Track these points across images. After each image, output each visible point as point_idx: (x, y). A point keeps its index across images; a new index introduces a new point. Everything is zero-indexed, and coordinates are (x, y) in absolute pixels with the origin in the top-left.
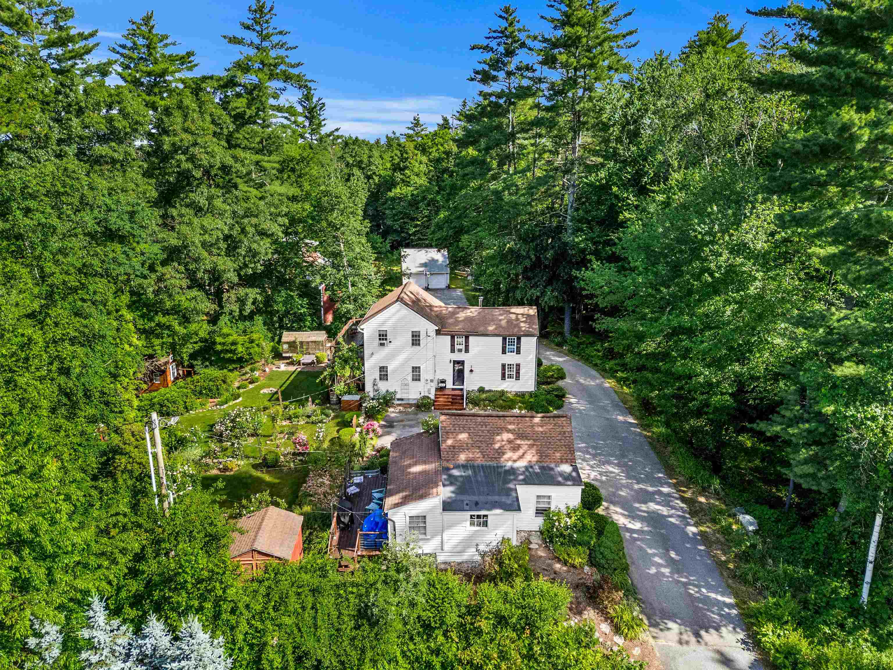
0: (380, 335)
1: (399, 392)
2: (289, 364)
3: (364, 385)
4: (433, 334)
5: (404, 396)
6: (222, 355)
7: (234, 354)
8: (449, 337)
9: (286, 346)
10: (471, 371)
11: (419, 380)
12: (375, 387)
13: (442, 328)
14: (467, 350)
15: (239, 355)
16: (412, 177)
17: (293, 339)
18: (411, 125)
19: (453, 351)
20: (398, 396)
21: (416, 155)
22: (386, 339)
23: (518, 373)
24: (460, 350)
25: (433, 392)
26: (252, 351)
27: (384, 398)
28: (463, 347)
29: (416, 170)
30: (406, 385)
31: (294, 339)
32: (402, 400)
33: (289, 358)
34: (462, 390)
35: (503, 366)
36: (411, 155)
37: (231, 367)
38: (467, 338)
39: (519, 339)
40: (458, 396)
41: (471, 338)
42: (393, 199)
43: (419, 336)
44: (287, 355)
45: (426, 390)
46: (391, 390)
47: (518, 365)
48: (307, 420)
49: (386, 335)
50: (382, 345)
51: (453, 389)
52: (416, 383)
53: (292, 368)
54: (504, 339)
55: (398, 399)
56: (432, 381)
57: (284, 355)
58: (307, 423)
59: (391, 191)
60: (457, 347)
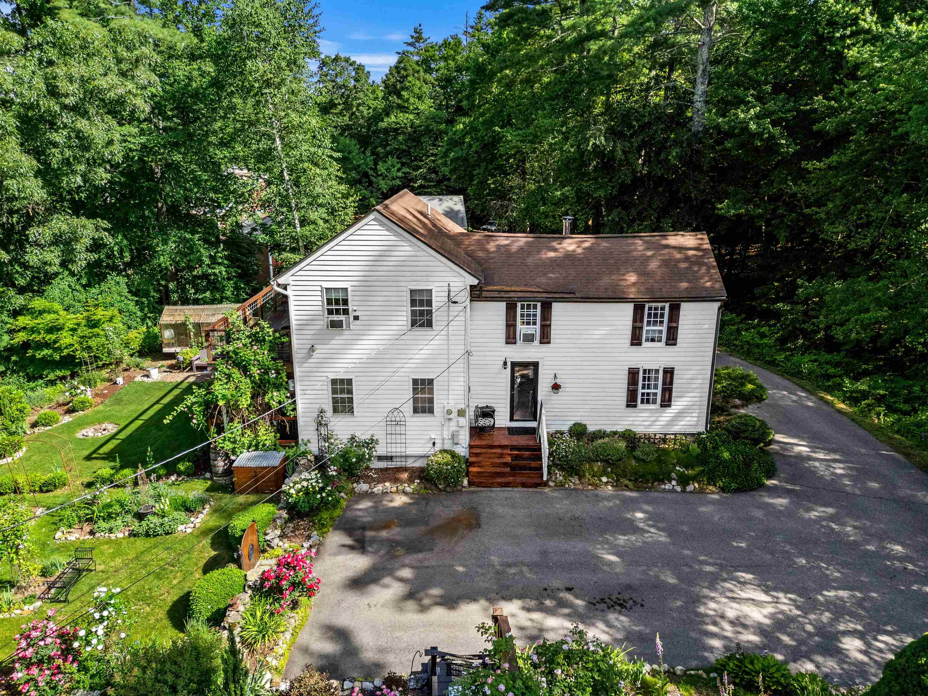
0: (329, 302)
1: (382, 441)
2: (172, 368)
3: (294, 423)
4: (464, 297)
5: (395, 450)
6: (30, 353)
7: (55, 350)
8: (502, 306)
9: (168, 334)
10: (556, 387)
11: (431, 411)
12: (323, 431)
13: (487, 284)
14: (545, 338)
15: (65, 352)
16: (412, 100)
17: (180, 319)
18: (411, 40)
19: (511, 339)
20: (381, 450)
21: (418, 72)
22: (346, 312)
23: (668, 390)
24: (528, 338)
25: (464, 438)
26: (93, 343)
27: (345, 455)
28: (535, 329)
29: (416, 90)
30: (398, 423)
31: (183, 319)
32: (390, 458)
33: (172, 356)
34: (533, 432)
35: (633, 374)
36: (411, 72)
37: (51, 376)
38: (547, 307)
39: (675, 309)
40: (527, 448)
41: (557, 308)
42: (386, 131)
43: (429, 303)
44: (172, 350)
45: (447, 434)
46: (363, 436)
47: (669, 373)
48: (135, 525)
49: (345, 302)
50: (336, 325)
51: (512, 431)
52: (423, 419)
53: (178, 377)
54: (639, 309)
55: (380, 458)
56: (461, 413)
57: (166, 350)
58: (133, 534)
59: (383, 121)
60: (522, 329)
